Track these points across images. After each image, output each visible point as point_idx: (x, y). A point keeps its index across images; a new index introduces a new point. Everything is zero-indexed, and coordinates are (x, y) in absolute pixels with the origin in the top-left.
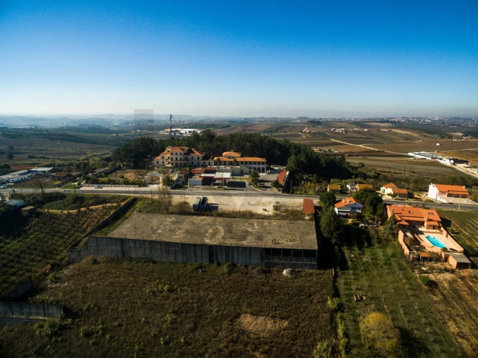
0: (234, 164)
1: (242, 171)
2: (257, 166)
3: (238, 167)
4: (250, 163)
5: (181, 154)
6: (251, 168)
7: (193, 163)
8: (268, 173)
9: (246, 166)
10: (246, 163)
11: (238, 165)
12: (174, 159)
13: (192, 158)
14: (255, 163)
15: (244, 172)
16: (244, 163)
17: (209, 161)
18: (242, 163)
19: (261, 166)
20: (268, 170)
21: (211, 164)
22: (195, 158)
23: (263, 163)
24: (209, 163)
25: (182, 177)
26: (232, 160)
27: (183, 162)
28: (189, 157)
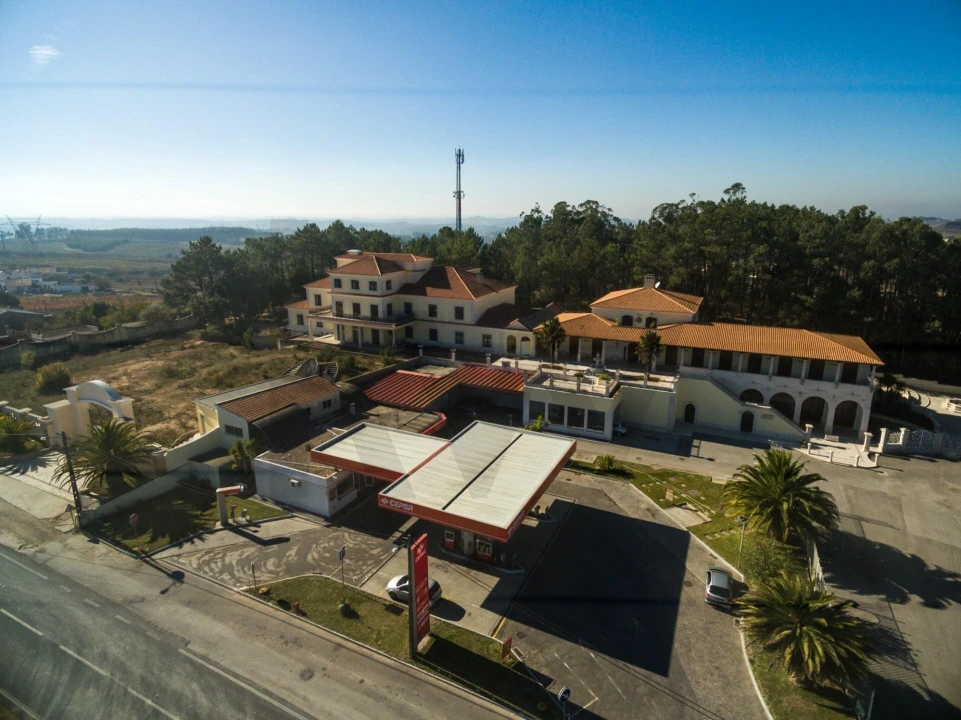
0: (643, 358)
1: (690, 410)
2: (800, 390)
3: (667, 382)
4: (755, 363)
5: (373, 285)
6: (752, 395)
7: (433, 334)
8: (889, 452)
9: (721, 384)
10: (726, 360)
11: (670, 367)
12: (348, 310)
13: (433, 310)
14: (785, 366)
15: (699, 416)
16: (711, 359)
17: (507, 333)
18: (698, 356)
19: (834, 394)
20: (894, 428)
21: (520, 346)
22: (446, 311)
23: (851, 373)
24: (512, 341)
25: (238, 432)
26: (634, 335)
27: (381, 327)
28: (420, 304)
